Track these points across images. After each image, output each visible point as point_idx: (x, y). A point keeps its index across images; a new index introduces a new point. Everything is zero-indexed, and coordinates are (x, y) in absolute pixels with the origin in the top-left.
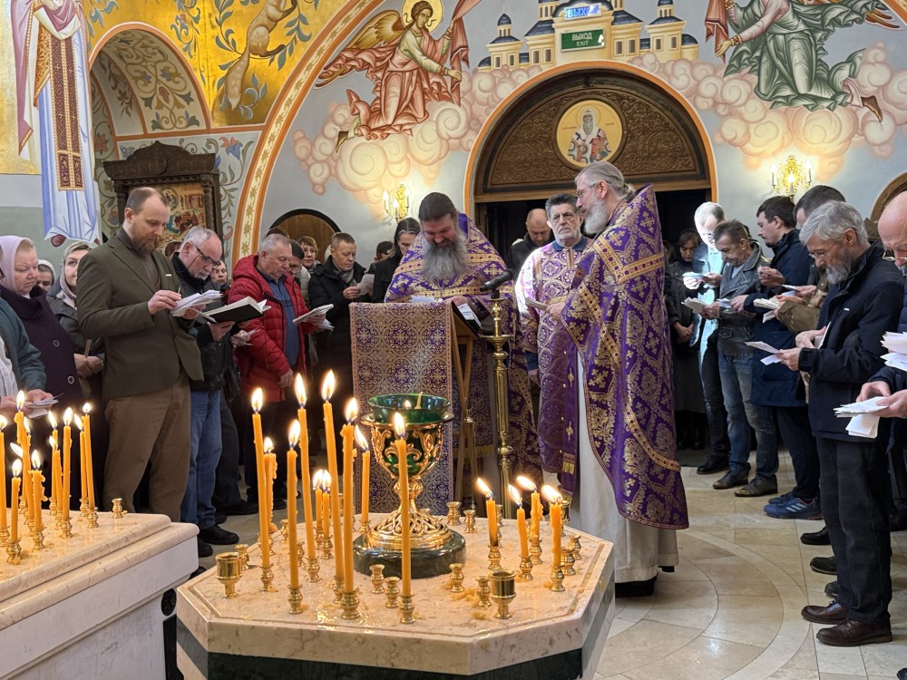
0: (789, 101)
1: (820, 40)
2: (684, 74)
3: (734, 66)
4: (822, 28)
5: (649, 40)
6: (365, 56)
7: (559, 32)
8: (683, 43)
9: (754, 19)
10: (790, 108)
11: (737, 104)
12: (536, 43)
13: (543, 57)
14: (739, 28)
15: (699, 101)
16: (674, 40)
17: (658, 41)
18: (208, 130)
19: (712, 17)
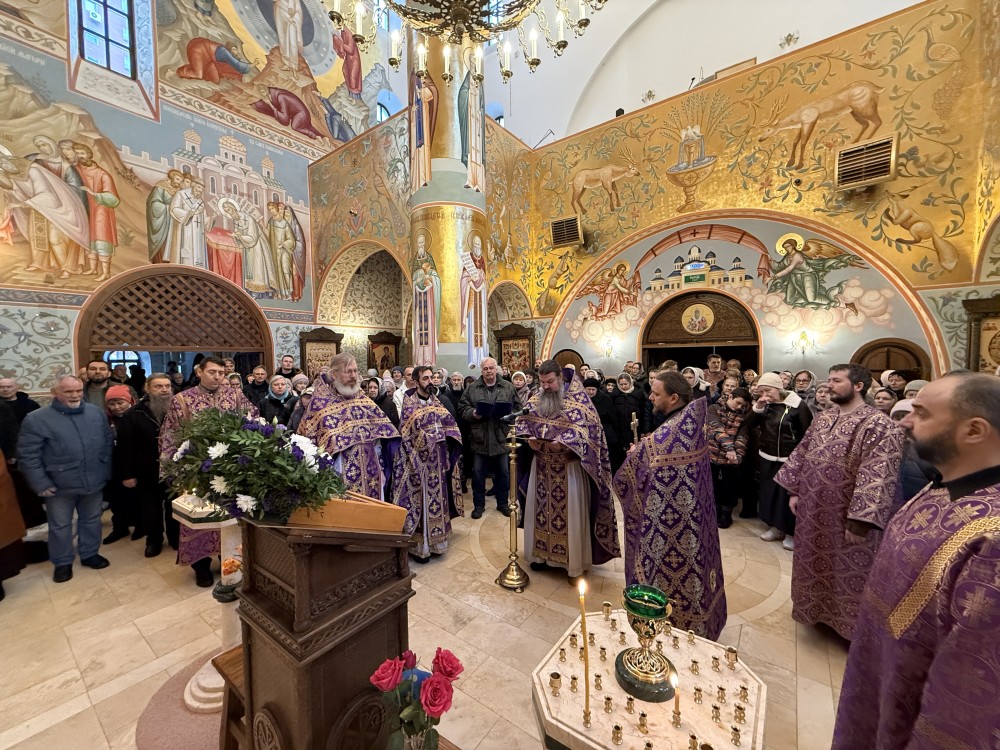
0: (803, 306)
1: (822, 276)
2: (746, 293)
3: (773, 289)
4: (823, 270)
5: (728, 278)
6: (596, 287)
7: (683, 276)
8: (746, 279)
9: (785, 267)
11: (774, 307)
12: (673, 280)
13: (676, 286)
14: (776, 272)
15: (754, 305)
16: (741, 278)
17: (733, 279)
18: (532, 318)
19: (761, 267)
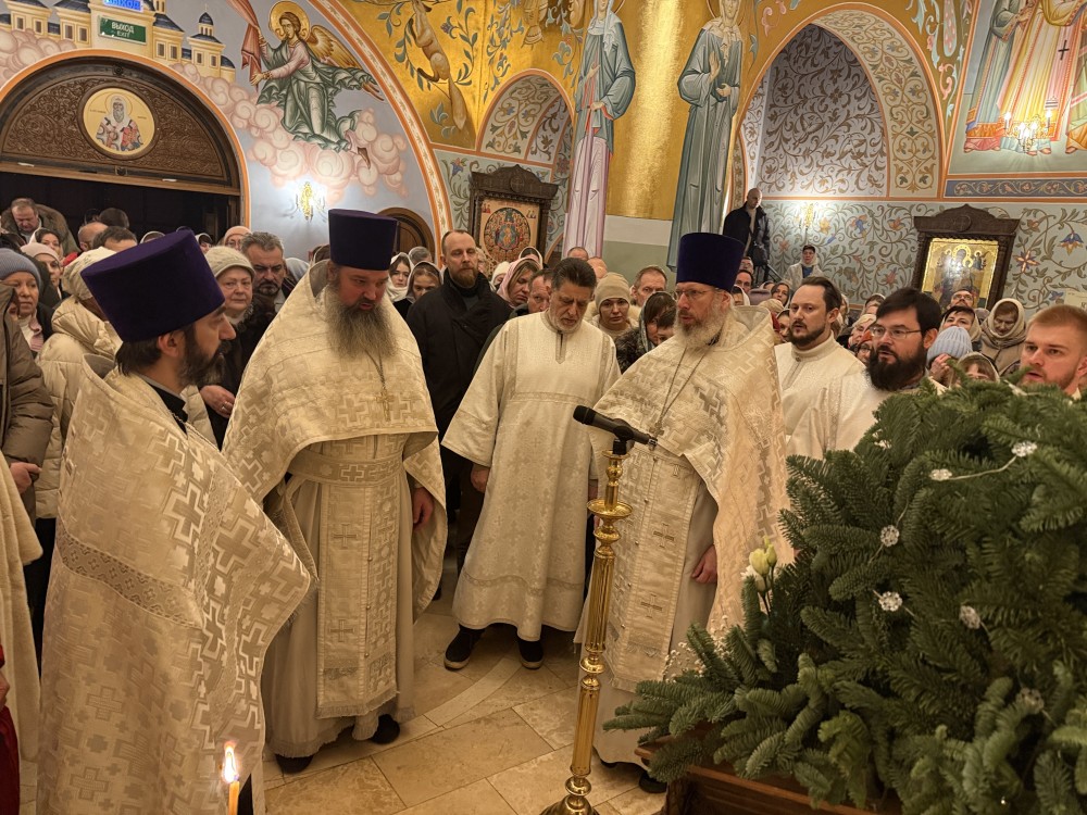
0: (307, 138)
1: (331, 94)
2: (223, 92)
3: (266, 97)
4: (333, 85)
5: (190, 51)
8: (222, 64)
9: (282, 62)
10: (308, 144)
11: (267, 130)
13: (77, 34)
14: (271, 66)
16: (214, 59)
17: (199, 56)
19: (247, 48)
